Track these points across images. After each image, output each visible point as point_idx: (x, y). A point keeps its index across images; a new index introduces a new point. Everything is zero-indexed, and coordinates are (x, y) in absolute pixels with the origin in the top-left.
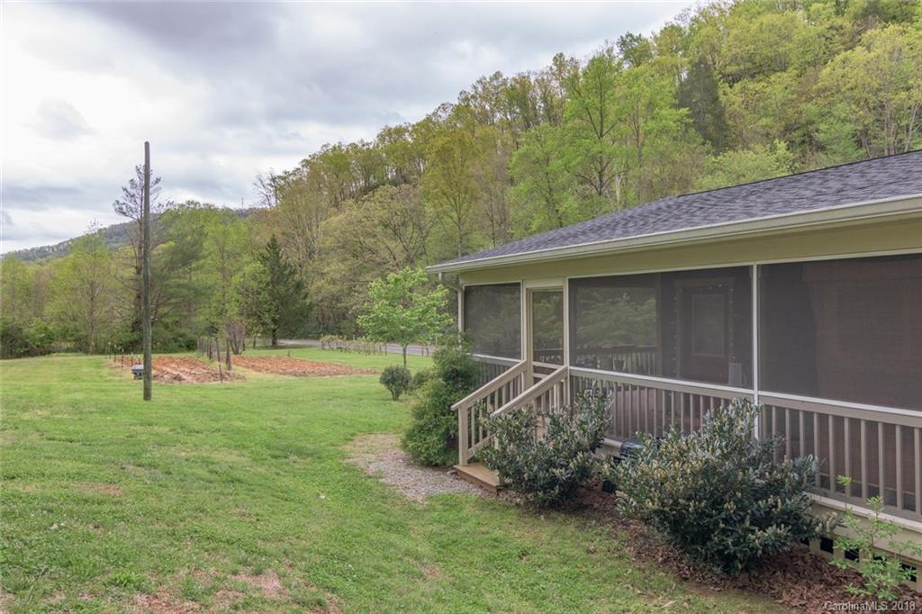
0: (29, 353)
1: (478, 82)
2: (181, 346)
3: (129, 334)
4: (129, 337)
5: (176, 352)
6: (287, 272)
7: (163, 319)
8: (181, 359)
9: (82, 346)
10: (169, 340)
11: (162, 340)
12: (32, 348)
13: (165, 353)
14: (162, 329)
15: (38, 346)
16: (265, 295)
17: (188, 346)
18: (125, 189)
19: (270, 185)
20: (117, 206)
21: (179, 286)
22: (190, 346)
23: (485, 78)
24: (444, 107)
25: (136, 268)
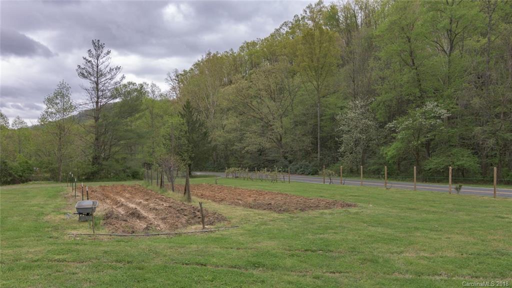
0: (13, 182)
1: (307, 7)
2: (128, 176)
3: (91, 166)
4: (90, 169)
5: (125, 180)
6: (197, 125)
7: (115, 156)
8: (132, 187)
9: (55, 176)
10: (120, 171)
11: (114, 172)
12: (14, 177)
13: (117, 181)
14: (115, 163)
15: (20, 176)
16: (184, 141)
17: (133, 176)
18: (85, 59)
19: (176, 80)
20: (79, 70)
21: (127, 131)
22: (135, 176)
23: (311, 5)
24: (286, 24)
25: (95, 118)
